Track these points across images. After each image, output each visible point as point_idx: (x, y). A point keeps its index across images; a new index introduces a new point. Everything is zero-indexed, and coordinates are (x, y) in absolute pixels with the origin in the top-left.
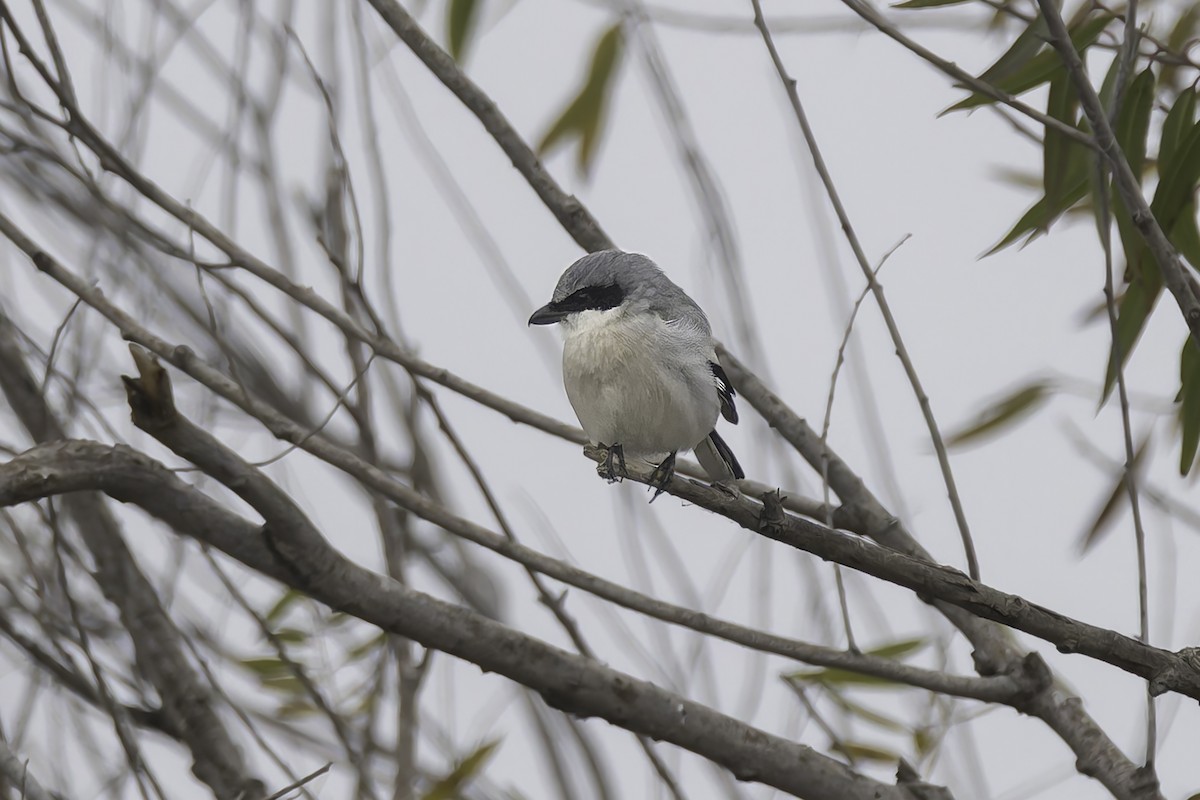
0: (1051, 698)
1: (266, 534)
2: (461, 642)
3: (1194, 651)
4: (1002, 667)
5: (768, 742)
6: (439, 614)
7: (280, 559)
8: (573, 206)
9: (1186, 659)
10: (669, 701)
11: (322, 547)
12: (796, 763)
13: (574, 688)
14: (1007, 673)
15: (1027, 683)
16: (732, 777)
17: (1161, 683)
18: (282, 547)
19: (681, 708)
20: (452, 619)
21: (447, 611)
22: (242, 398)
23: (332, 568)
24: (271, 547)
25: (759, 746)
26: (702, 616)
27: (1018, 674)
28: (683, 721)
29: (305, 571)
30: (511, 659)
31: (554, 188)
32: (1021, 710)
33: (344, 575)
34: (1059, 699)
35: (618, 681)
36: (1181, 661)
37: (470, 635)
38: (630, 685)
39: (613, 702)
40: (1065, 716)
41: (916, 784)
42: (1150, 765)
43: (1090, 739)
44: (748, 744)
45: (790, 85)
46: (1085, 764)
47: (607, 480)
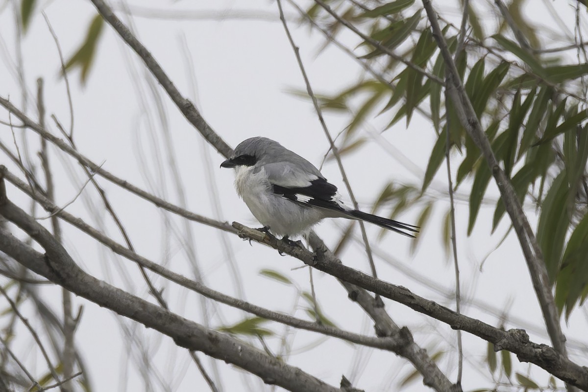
0: (412, 349)
1: (46, 258)
2: (136, 313)
3: (516, 331)
4: (389, 333)
5: (280, 366)
6: (127, 299)
7: (52, 270)
8: (187, 104)
9: (512, 334)
10: (234, 344)
11: (73, 265)
12: (293, 376)
13: (189, 337)
14: (392, 336)
15: (401, 341)
16: (262, 381)
17: (500, 345)
18: (53, 264)
19: (240, 348)
20: (133, 302)
21: (130, 298)
22: (31, 191)
23: (77, 275)
24: (48, 264)
25: (276, 367)
26: (247, 304)
27: (397, 336)
28: (240, 355)
29: (64, 276)
30: (160, 322)
31: (178, 95)
32: (397, 354)
33: (82, 279)
34: (416, 350)
35: (210, 334)
36: (510, 336)
37: (141, 309)
38: (216, 336)
39: (208, 344)
40: (419, 357)
41: (349, 388)
42: (459, 383)
43: (431, 369)
44: (271, 366)
45: (296, 50)
46: (428, 381)
47: (242, 239)
